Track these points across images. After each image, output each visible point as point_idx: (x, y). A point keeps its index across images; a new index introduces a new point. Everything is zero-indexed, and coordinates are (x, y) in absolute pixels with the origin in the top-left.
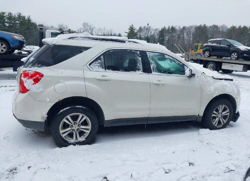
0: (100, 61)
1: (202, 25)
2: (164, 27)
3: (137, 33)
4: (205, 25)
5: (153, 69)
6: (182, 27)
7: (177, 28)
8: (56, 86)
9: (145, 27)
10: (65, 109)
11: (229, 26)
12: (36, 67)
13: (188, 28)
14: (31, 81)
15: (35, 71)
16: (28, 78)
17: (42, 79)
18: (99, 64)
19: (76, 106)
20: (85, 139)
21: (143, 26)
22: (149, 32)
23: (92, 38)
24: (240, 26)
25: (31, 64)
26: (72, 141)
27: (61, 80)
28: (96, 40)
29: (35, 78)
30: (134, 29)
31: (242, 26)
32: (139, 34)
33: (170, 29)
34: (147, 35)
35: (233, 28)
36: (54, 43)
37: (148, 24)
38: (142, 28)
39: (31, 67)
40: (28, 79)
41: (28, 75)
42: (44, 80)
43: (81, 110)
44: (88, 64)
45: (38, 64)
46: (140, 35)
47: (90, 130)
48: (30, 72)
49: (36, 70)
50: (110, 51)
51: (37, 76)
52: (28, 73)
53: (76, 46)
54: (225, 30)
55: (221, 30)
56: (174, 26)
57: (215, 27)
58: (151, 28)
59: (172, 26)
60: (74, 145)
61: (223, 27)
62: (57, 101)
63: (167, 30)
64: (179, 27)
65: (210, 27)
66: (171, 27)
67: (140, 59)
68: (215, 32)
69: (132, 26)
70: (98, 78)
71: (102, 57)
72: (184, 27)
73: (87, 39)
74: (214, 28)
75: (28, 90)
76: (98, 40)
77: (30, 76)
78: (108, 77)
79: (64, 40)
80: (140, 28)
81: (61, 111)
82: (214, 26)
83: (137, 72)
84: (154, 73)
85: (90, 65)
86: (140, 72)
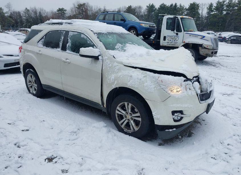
5: (68, 47)
18: (42, 42)
67: (63, 38)
71: (44, 37)
84: (68, 51)
85: (38, 42)
86: (59, 49)
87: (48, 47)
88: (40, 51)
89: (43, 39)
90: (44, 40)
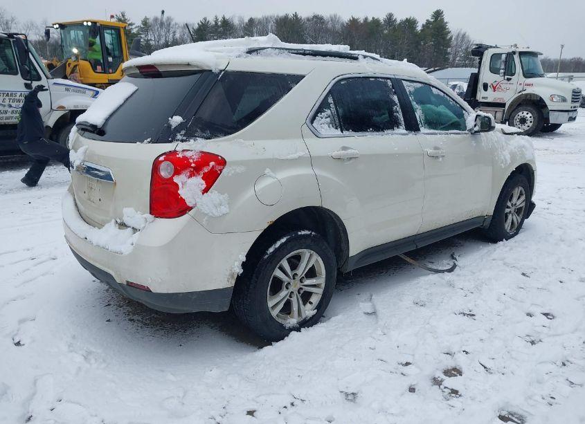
0: (328, 112)
1: (291, 15)
2: (205, 19)
3: (138, 34)
4: (296, 15)
5: (420, 121)
6: (246, 20)
7: (236, 22)
8: (258, 187)
9: (156, 19)
10: (278, 244)
11: (346, 18)
12: (200, 140)
13: (260, 22)
14: (198, 182)
15: (202, 152)
16: (188, 174)
17: (225, 171)
18: (328, 120)
19: (299, 233)
20: (316, 311)
21: (151, 17)
22: (169, 31)
23: (295, 50)
24: (366, 19)
25: (183, 132)
26: (292, 321)
27: (267, 171)
28: (304, 54)
29: (206, 171)
30: (130, 25)
31: (370, 19)
32: (143, 36)
33: (219, 23)
34: (166, 40)
35: (354, 22)
36: (222, 67)
37: (163, 12)
38: (151, 21)
39: (185, 141)
40: (190, 176)
41: (189, 165)
42: (229, 173)
43: (309, 241)
44: (308, 121)
45: (203, 130)
46: (148, 40)
47: (323, 286)
48: (188, 154)
49: (203, 146)
50: (342, 83)
51: (212, 164)
52: (185, 158)
53: (274, 74)
54: (338, 27)
55: (330, 26)
56: (227, 17)
57: (318, 20)
58: (173, 23)
59: (224, 18)
60: (298, 330)
61: (334, 19)
62: (266, 226)
63: (213, 27)
64: (241, 20)
65: (308, 20)
66: (220, 19)
67: (395, 98)
68: (319, 31)
69: (123, 16)
70: (335, 153)
71: (330, 100)
72: (251, 20)
73: (286, 52)
74: (316, 23)
75: (190, 209)
76: (307, 54)
77: (193, 165)
78: (353, 151)
79: (239, 56)
80: (145, 22)
81: (271, 250)
82: (316, 17)
83: (397, 130)
84: (423, 130)
85: (312, 122)
86: (402, 130)
87: (366, 130)
88: (344, 148)
89: (329, 108)
90: (333, 110)
